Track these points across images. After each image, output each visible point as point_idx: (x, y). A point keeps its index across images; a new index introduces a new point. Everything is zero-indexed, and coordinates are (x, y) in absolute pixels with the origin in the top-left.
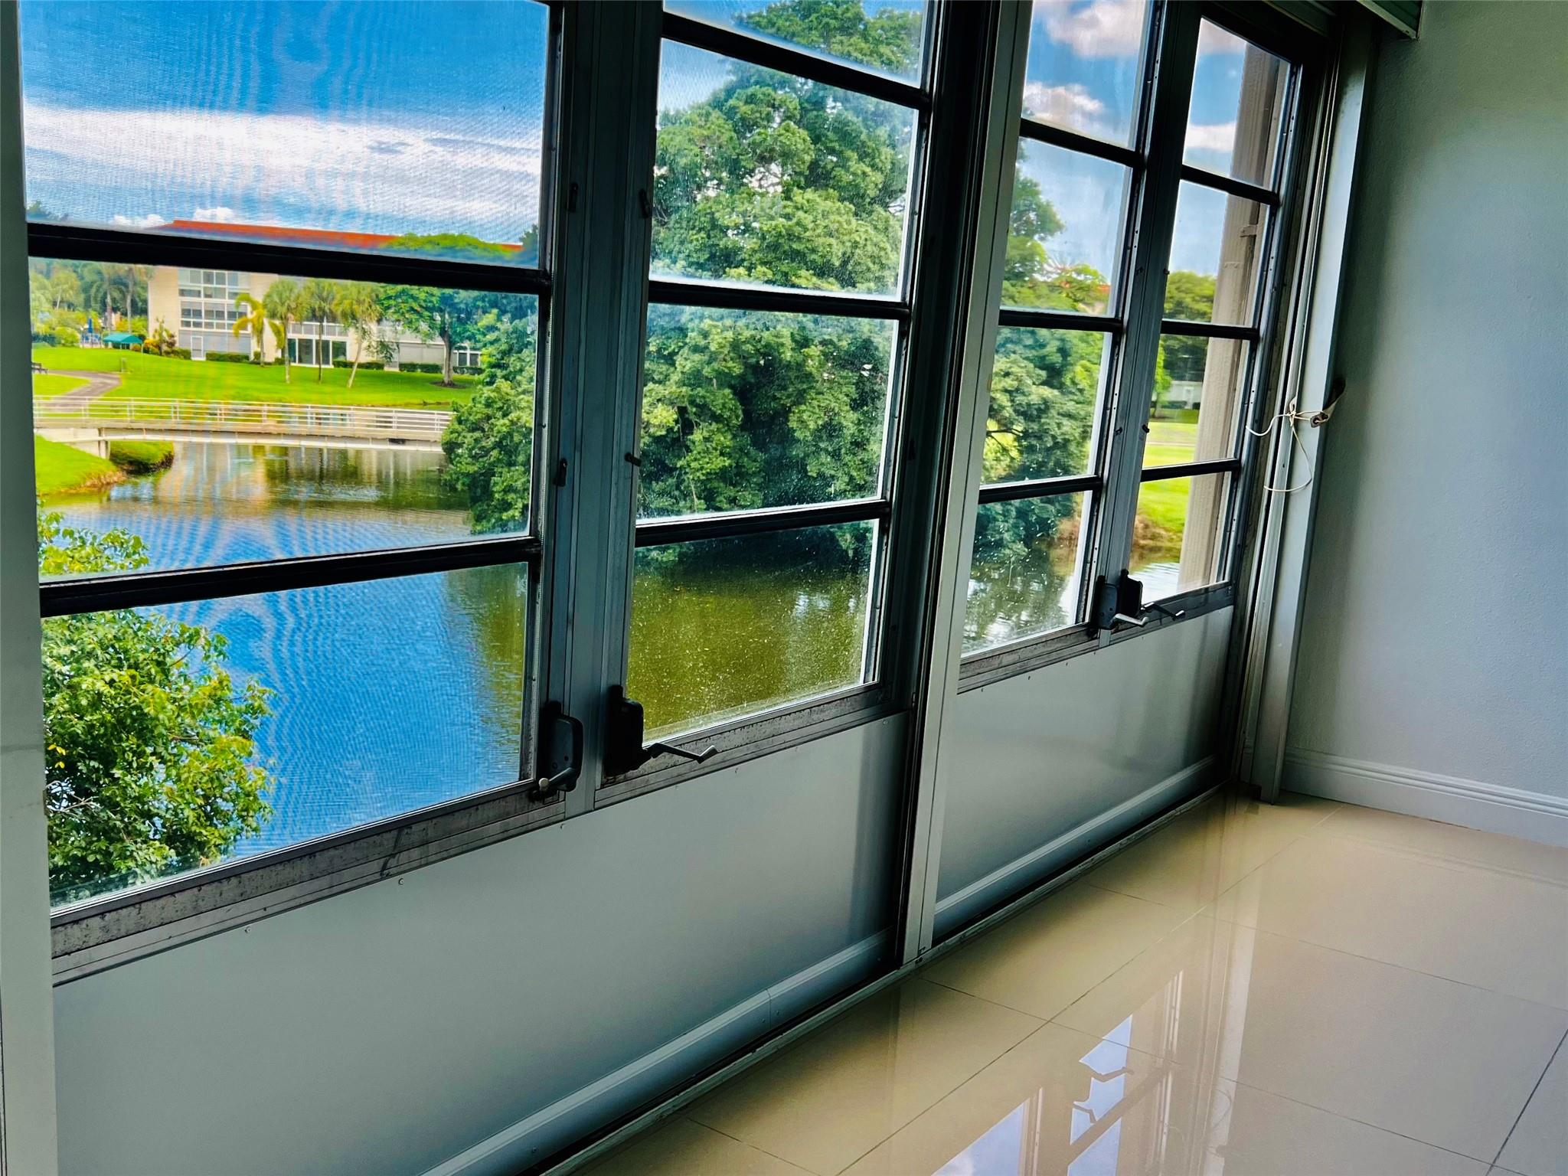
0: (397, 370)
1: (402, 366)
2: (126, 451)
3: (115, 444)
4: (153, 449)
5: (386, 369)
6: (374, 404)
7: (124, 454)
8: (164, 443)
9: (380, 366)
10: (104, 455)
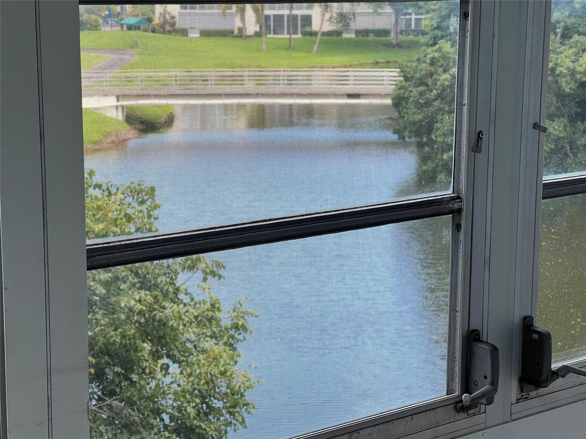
0: (353, 36)
1: (358, 32)
2: (138, 113)
3: (129, 108)
4: (158, 111)
5: (344, 36)
6: (335, 65)
7: (137, 115)
8: (168, 105)
10: (120, 116)
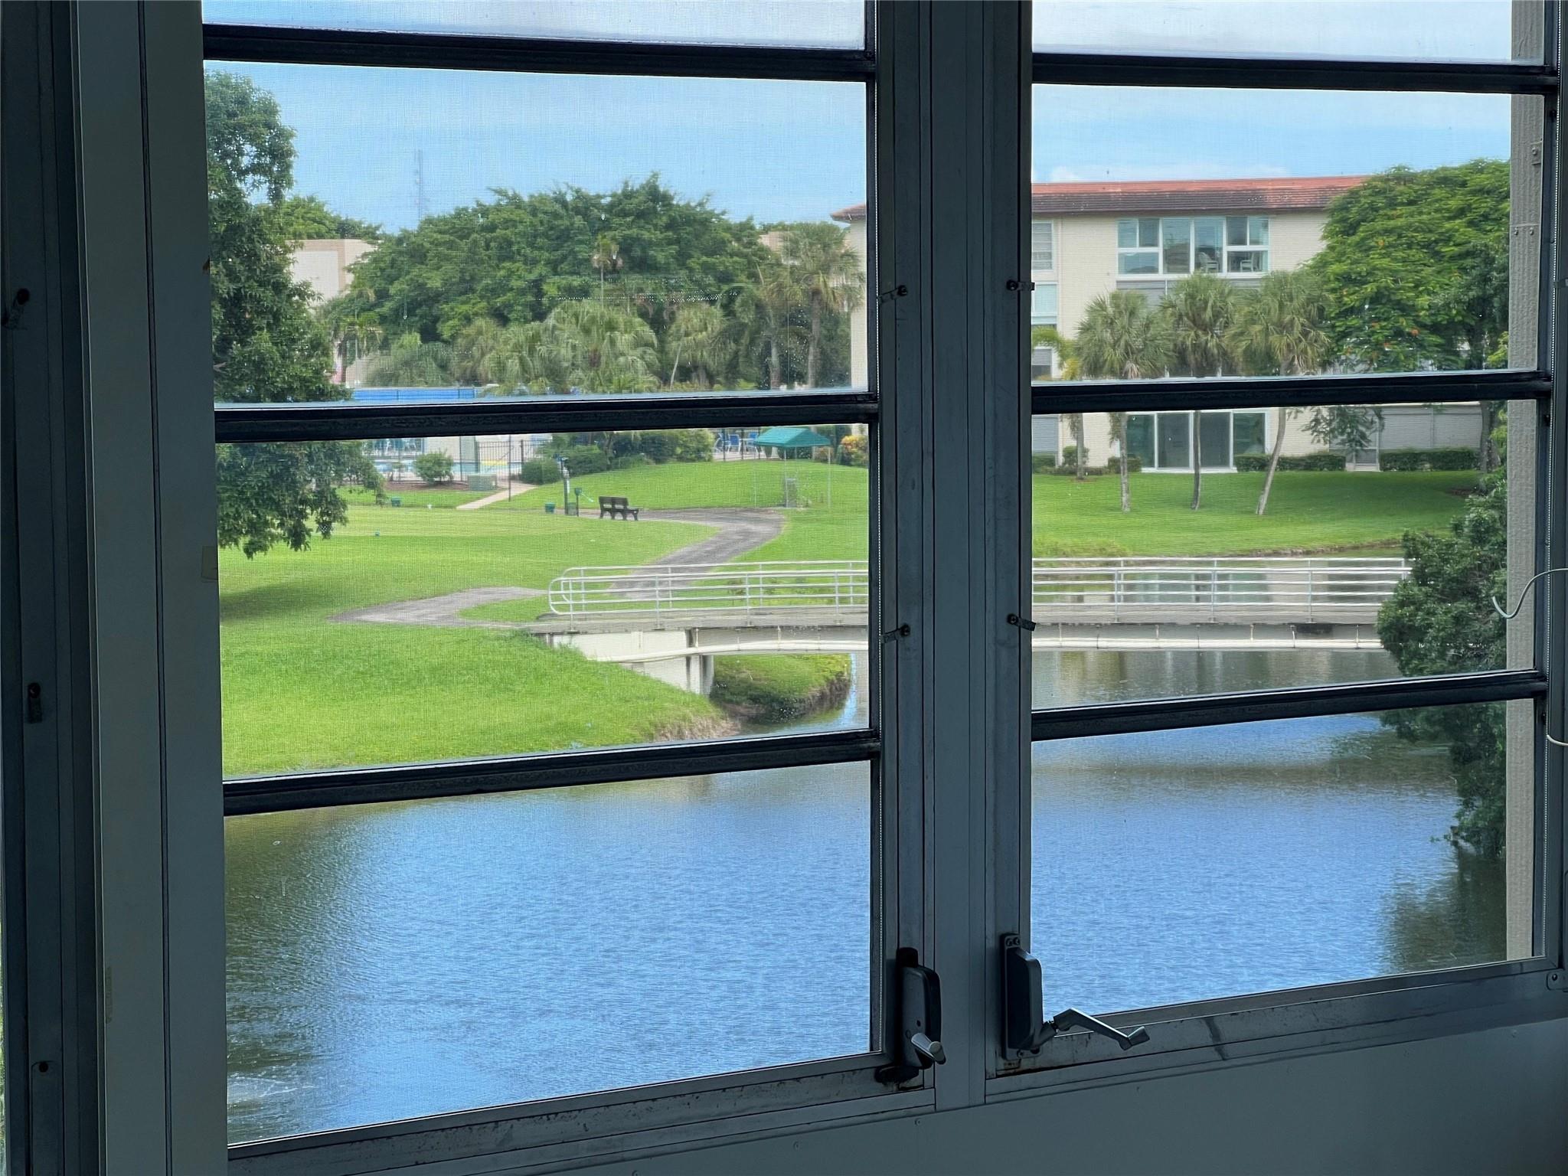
0: (1374, 468)
1: (1388, 459)
3: (722, 660)
4: (805, 669)
5: (1350, 467)
8: (830, 656)
9: (1335, 462)
10: (695, 683)
